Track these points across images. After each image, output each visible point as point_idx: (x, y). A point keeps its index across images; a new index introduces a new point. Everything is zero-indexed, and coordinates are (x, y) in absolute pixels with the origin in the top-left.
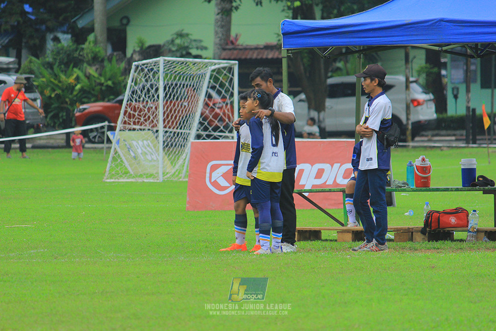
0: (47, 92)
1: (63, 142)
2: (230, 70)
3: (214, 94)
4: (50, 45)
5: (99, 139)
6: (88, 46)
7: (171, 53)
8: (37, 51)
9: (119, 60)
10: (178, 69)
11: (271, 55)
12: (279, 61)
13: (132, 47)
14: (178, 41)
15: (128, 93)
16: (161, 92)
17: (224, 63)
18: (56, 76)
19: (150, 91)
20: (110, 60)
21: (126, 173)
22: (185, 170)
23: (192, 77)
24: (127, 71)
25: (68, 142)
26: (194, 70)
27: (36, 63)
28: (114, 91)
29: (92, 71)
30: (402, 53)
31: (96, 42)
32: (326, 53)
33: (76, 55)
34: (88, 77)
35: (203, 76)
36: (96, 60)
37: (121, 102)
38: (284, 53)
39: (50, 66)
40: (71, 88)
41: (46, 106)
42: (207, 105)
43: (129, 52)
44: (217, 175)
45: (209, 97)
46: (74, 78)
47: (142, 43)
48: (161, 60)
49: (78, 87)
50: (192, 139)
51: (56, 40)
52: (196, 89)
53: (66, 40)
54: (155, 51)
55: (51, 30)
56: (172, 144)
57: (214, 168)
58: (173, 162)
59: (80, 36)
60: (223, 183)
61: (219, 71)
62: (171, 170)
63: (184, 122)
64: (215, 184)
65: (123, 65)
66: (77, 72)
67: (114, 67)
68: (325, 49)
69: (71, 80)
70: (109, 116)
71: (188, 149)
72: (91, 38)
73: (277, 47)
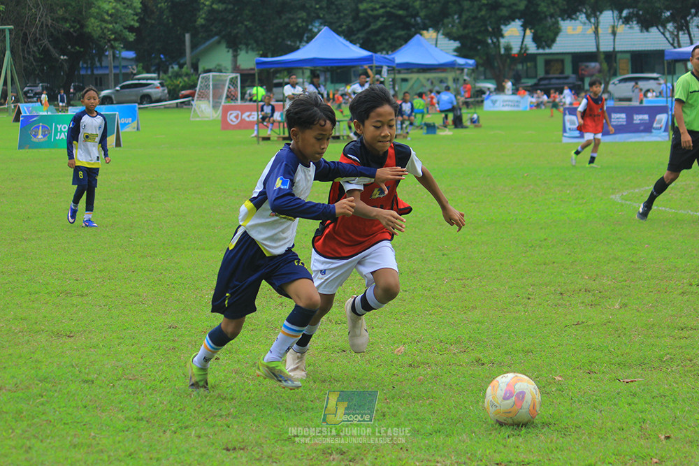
0: (170, 87)
1: (175, 105)
2: (237, 78)
3: (231, 87)
4: (170, 70)
5: (188, 103)
6: (185, 70)
7: (215, 72)
8: (166, 72)
9: (196, 75)
10: (218, 78)
11: (252, 72)
12: (254, 75)
13: (200, 69)
14: (218, 68)
15: (198, 86)
16: (211, 87)
17: (234, 75)
18: (172, 81)
19: (207, 86)
20: (192, 74)
21: (198, 117)
22: (220, 116)
23: (222, 80)
24: (198, 79)
25: (177, 106)
26: (224, 78)
27: (165, 77)
28: (194, 86)
29: (186, 79)
30: (300, 71)
31: (187, 68)
32: (272, 70)
33: (180, 73)
34: (184, 81)
35: (226, 80)
36: (187, 75)
37: (196, 91)
38: (256, 70)
39: (170, 78)
40: (178, 85)
41: (169, 92)
42: (228, 91)
43: (200, 71)
44: (232, 117)
45: (229, 88)
46: (180, 82)
47: (204, 68)
48: (211, 74)
49: (181, 85)
50: (223, 104)
51: (173, 68)
52: (224, 85)
53: (176, 67)
54: (209, 71)
55: (171, 64)
56: (215, 106)
57: (231, 114)
58: (216, 112)
59: (181, 66)
60: (234, 120)
61: (232, 78)
62: (215, 115)
63: (220, 97)
64: (231, 120)
65: (197, 77)
66: (180, 80)
67: (194, 77)
68: (271, 69)
69: (178, 82)
70: (192, 95)
71: (221, 108)
72: (185, 66)
73: (253, 69)
